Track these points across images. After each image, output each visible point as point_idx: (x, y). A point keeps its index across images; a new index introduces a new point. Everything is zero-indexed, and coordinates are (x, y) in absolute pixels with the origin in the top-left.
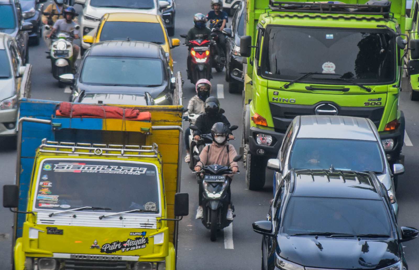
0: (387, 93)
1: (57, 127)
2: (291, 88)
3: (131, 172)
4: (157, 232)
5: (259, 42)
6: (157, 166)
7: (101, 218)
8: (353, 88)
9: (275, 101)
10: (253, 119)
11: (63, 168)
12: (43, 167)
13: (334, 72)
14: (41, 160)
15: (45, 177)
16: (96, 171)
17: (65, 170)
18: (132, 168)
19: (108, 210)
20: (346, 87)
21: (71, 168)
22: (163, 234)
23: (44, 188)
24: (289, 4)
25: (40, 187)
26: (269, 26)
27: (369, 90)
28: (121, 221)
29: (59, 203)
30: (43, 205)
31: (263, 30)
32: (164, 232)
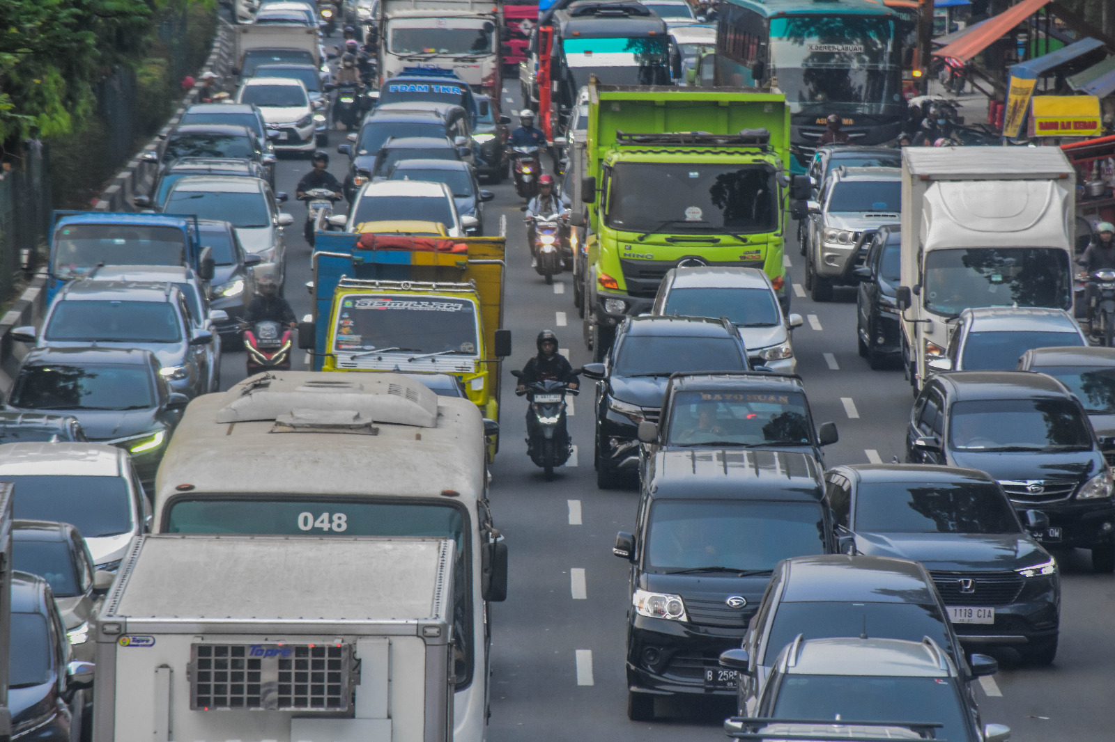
0: (767, 243)
1: (357, 261)
2: (647, 240)
3: (444, 309)
4: (475, 377)
5: (605, 184)
6: (474, 301)
7: (410, 361)
8: (725, 239)
9: (627, 257)
10: (601, 281)
11: (366, 304)
12: (343, 304)
13: (700, 219)
14: (340, 297)
15: (346, 316)
16: (403, 307)
17: (368, 307)
18: (446, 304)
19: (418, 351)
20: (716, 237)
21: (375, 305)
22: (483, 379)
23: (345, 327)
24: (642, 135)
25: (340, 326)
26: (618, 163)
27: (744, 240)
28: (433, 364)
29: (362, 344)
30: (344, 347)
31: (610, 169)
32: (483, 376)
